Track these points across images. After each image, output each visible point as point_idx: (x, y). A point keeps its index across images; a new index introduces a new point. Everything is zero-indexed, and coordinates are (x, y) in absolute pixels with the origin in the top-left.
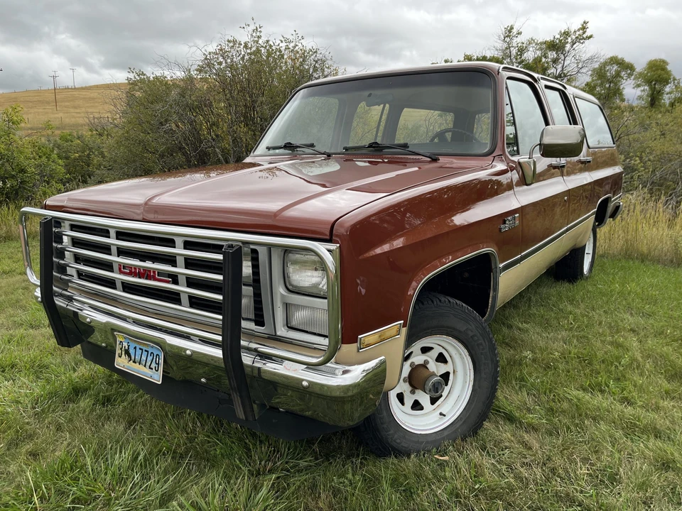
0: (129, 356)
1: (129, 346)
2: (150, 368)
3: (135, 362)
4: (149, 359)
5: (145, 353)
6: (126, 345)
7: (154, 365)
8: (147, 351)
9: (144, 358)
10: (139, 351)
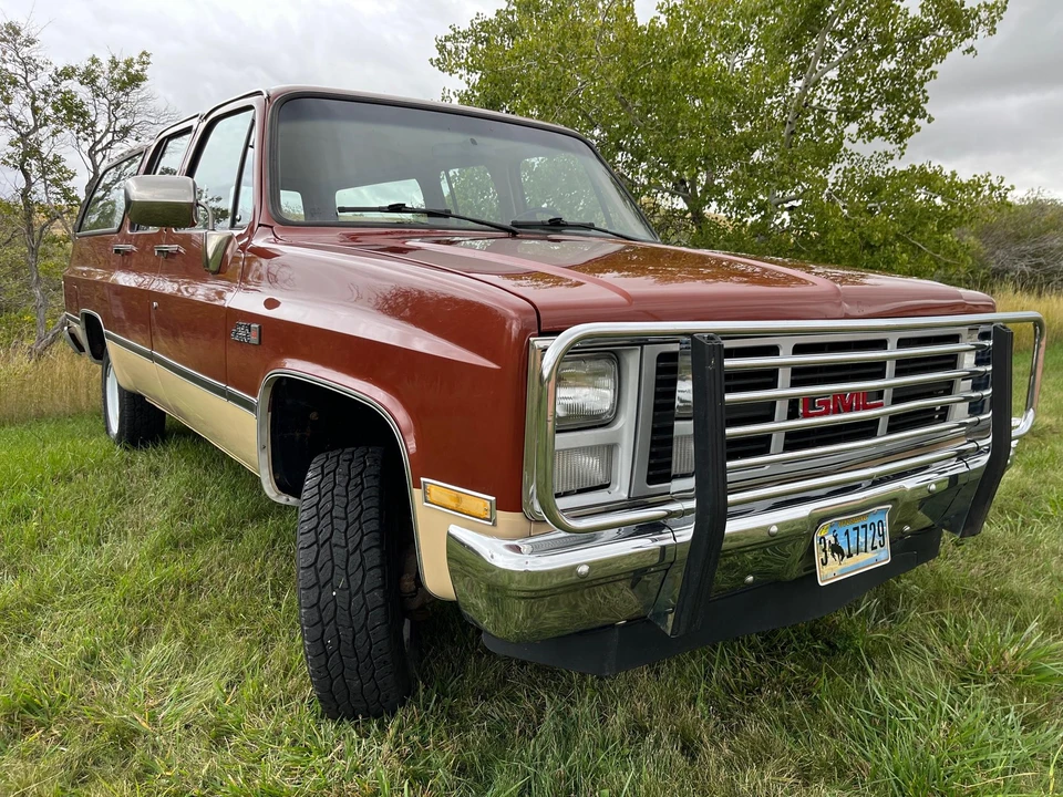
0: (840, 552)
1: (835, 537)
2: (874, 548)
3: (850, 556)
4: (870, 535)
5: (862, 531)
6: (830, 538)
7: (877, 540)
8: (865, 526)
9: (862, 540)
10: (853, 535)
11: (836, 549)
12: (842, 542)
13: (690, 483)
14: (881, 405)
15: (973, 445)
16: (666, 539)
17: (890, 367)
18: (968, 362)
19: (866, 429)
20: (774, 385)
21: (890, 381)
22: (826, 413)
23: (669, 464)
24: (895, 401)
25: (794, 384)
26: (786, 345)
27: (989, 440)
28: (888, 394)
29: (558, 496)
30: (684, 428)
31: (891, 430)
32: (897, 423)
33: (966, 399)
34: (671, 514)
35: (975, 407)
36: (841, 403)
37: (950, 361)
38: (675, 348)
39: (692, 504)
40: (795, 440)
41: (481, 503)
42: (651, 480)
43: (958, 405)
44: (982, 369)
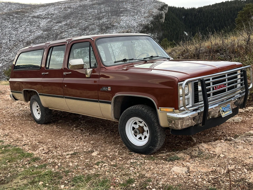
0: (224, 112)
2: (229, 111)
3: (226, 112)
4: (228, 109)
5: (227, 108)
6: (222, 109)
7: (229, 109)
8: (227, 107)
9: (227, 109)
10: (225, 109)
11: (223, 111)
12: (224, 110)
13: (203, 102)
14: (226, 86)
15: (242, 91)
16: (199, 111)
17: (227, 80)
18: (239, 77)
19: (224, 91)
20: (210, 85)
21: (227, 82)
22: (218, 89)
23: (198, 100)
24: (228, 85)
25: (213, 85)
26: (211, 78)
27: (245, 90)
28: (227, 84)
29: (186, 105)
30: (200, 94)
31: (228, 90)
32: (229, 89)
33: (240, 83)
34: (199, 107)
35: (242, 85)
36: (220, 87)
37: (236, 77)
38: (197, 81)
39: (203, 105)
40: (214, 94)
41: (172, 109)
42: (195, 103)
43: (238, 85)
44: (242, 78)
